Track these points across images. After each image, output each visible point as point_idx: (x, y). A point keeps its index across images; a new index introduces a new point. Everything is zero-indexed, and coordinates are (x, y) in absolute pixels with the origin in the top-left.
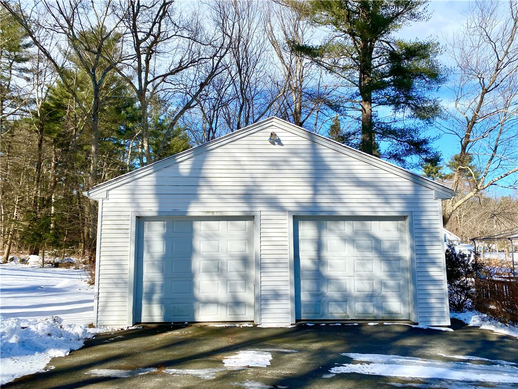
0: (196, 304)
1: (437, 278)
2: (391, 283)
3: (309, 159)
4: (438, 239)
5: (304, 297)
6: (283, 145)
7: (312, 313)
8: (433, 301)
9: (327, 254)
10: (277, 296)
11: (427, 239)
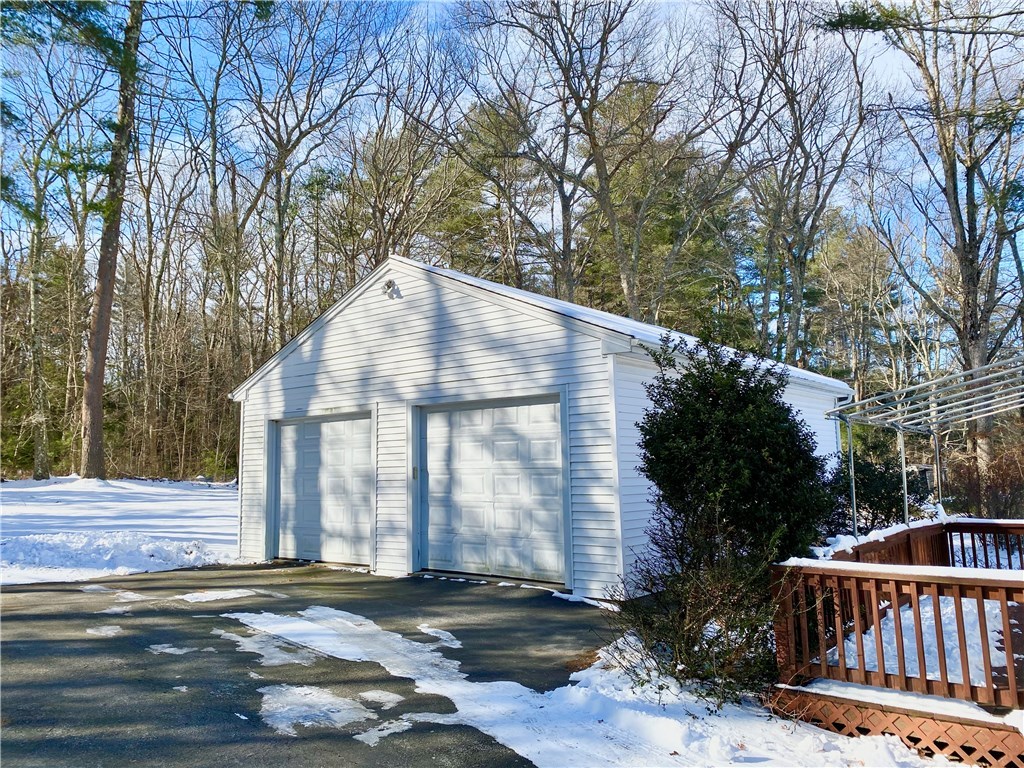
0: (323, 537)
1: (603, 508)
2: (542, 514)
3: (429, 314)
4: (608, 433)
5: (432, 534)
6: (402, 297)
7: (441, 560)
8: (598, 551)
9: (459, 465)
10: (392, 529)
11: (588, 434)
